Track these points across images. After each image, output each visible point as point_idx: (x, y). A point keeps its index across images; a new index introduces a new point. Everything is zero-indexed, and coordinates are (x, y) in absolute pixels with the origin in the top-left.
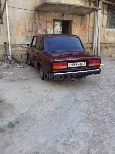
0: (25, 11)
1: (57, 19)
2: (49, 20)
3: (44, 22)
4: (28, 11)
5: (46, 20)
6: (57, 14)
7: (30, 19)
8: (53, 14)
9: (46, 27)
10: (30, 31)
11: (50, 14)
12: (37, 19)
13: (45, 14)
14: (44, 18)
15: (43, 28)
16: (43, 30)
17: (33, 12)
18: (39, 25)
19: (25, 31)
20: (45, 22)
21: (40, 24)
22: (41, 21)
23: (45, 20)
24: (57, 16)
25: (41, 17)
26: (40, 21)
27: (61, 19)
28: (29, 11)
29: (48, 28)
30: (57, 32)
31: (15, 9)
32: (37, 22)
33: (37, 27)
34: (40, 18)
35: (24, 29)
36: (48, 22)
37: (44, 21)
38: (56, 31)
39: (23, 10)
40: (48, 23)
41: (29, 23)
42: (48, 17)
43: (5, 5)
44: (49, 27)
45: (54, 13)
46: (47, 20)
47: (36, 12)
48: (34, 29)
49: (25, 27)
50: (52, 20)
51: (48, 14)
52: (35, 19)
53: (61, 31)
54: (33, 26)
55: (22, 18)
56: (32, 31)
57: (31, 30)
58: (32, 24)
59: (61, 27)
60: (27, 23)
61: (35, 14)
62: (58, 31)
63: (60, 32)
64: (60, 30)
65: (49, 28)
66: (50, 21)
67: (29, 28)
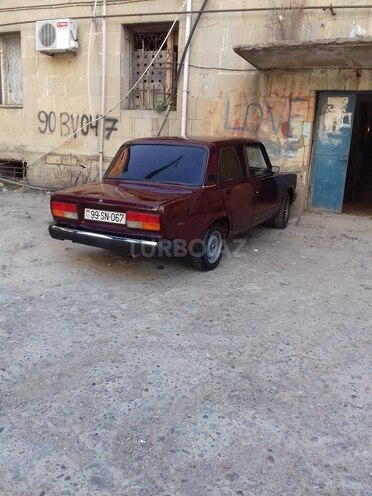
0: (230, 73)
1: (330, 88)
2: (300, 93)
3: (283, 100)
4: (239, 73)
5: (291, 94)
6: (332, 74)
7: (243, 95)
8: (317, 73)
9: (289, 116)
10: (239, 129)
11: (307, 75)
12: (263, 93)
13: (291, 76)
14: (285, 90)
15: (277, 120)
16: (276, 124)
17: (253, 73)
18: (265, 109)
19: (225, 127)
20: (288, 100)
21: (269, 108)
22: (273, 98)
23: (287, 94)
24: (330, 79)
25: (276, 87)
26: (269, 100)
27: (347, 89)
28: (243, 73)
29: (295, 119)
30: (331, 131)
31: (206, 71)
32: (262, 104)
33: (258, 117)
34: (273, 91)
35: (223, 124)
36: (297, 99)
37: (283, 97)
38: (327, 128)
39: (226, 73)
40: (295, 105)
41: (238, 106)
42: (298, 85)
43: (182, 64)
44: (297, 116)
45: (322, 72)
46: (295, 95)
47: (262, 75)
48: (249, 121)
49: (227, 118)
50: (313, 94)
51: (298, 77)
52: (256, 94)
53: (349, 126)
54: (247, 113)
55: (221, 93)
56: (243, 129)
57: (241, 126)
58: (245, 109)
59: (350, 115)
60: (232, 106)
61: (257, 78)
62: (334, 128)
63: (342, 129)
64: (342, 125)
65: (300, 119)
66: (303, 95)
67: (237, 121)
